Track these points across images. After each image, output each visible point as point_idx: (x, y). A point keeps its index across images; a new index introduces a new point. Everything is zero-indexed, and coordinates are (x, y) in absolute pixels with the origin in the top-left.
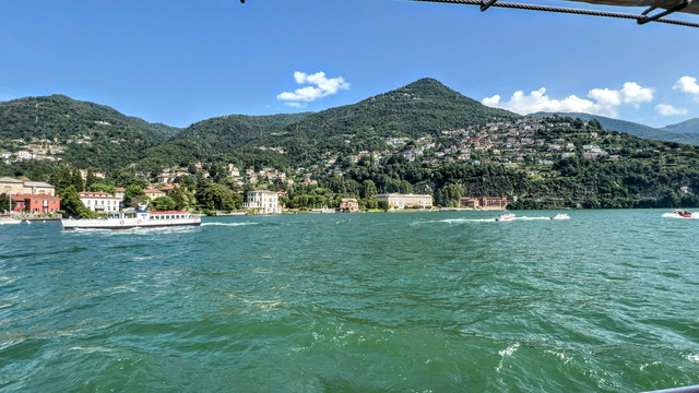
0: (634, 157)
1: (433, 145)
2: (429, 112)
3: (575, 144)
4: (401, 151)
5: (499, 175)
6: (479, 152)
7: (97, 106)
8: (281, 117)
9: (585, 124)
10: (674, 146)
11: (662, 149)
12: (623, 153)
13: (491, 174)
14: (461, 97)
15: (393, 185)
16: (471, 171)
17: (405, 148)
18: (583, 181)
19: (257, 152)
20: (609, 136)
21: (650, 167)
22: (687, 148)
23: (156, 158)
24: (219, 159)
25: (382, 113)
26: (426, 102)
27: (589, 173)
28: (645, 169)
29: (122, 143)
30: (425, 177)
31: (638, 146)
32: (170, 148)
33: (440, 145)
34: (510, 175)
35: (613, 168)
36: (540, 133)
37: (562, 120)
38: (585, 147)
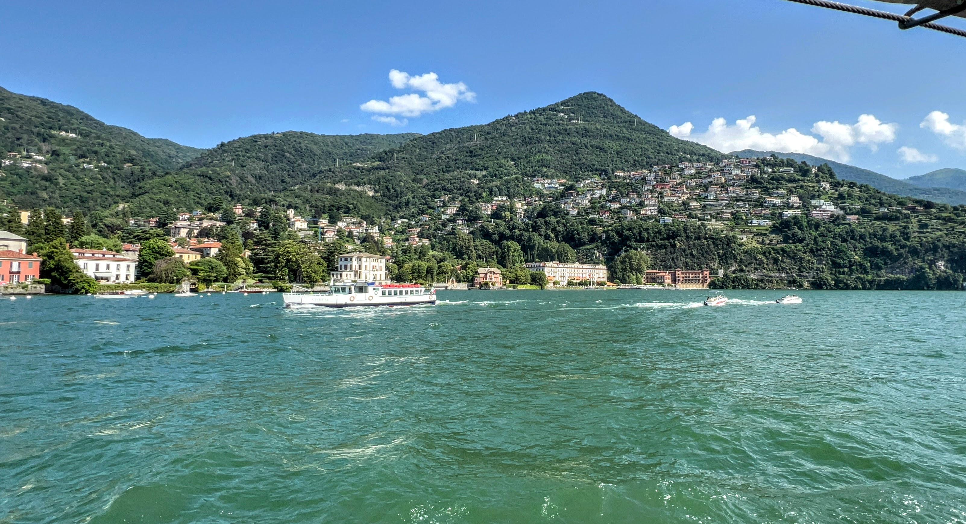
0: (877, 218)
1: (604, 192)
2: (595, 142)
3: (801, 198)
4: (557, 199)
5: (699, 238)
6: (669, 204)
7: (53, 105)
8: (368, 139)
9: (814, 170)
10: (928, 205)
11: (913, 210)
12: (863, 212)
13: (688, 237)
14: (641, 122)
15: (546, 250)
16: (659, 232)
17: (563, 195)
18: (812, 251)
19: (333, 192)
20: (844, 189)
21: (898, 234)
22: (943, 208)
23: (163, 196)
24: (271, 201)
25: (528, 141)
26: (592, 127)
27: (820, 239)
28: (893, 236)
29: (101, 169)
30: (593, 238)
31: (882, 204)
32: (187, 180)
33: (613, 192)
34: (714, 239)
35: (851, 234)
36: (754, 181)
37: (782, 164)
38: (813, 202)
